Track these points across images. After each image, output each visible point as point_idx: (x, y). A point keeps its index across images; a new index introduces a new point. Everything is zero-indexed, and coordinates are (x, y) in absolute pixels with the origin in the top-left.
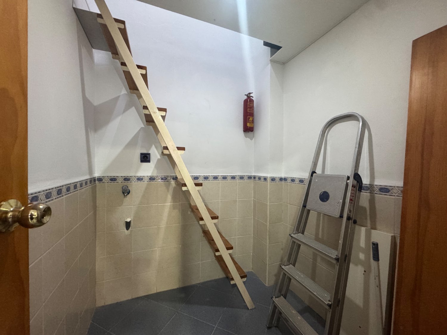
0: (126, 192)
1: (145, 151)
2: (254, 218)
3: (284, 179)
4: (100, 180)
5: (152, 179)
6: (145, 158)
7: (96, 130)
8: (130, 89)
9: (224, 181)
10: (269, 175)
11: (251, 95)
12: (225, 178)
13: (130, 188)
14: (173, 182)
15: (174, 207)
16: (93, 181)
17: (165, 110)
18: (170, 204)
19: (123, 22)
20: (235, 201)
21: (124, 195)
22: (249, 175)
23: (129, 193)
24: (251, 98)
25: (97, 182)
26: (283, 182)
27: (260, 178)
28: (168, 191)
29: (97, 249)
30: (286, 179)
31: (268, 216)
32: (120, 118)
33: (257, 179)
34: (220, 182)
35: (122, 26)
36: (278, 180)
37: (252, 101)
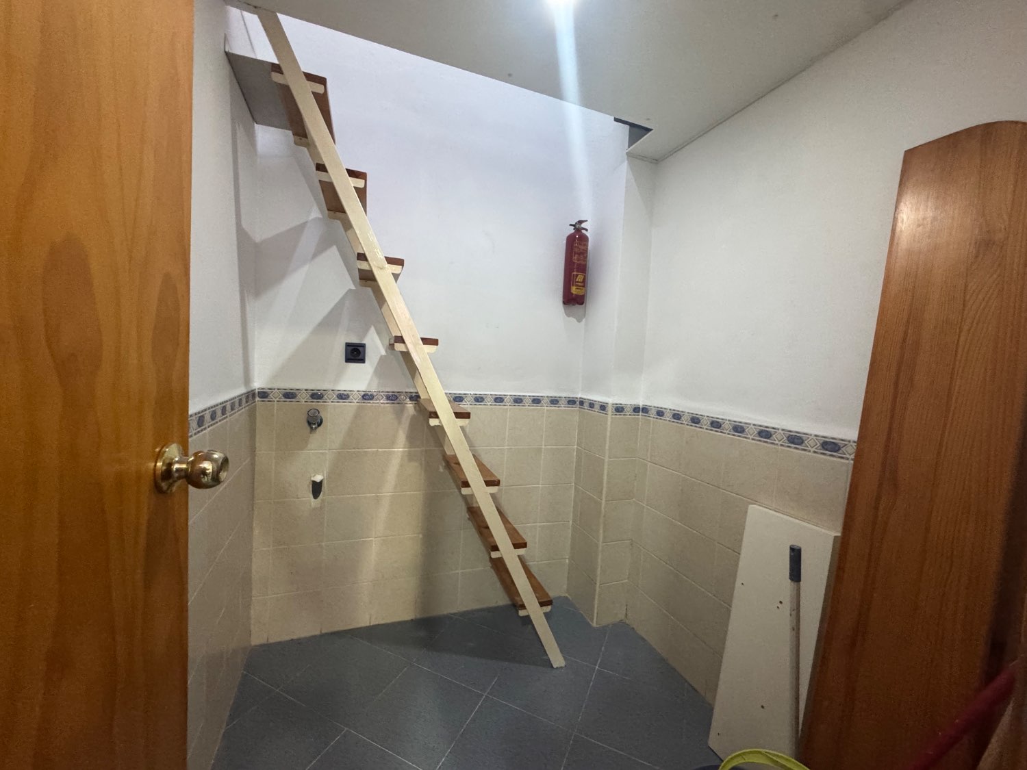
0: (314, 422)
1: (354, 340)
2: (576, 488)
3: (643, 409)
4: (263, 394)
5: (367, 397)
6: (355, 353)
7: (257, 293)
8: (328, 210)
9: (518, 407)
10: (610, 400)
11: (583, 225)
12: (518, 400)
13: (322, 415)
14: (410, 406)
15: (411, 457)
16: (251, 398)
17: (400, 262)
18: (404, 452)
19: (322, 81)
20: (539, 450)
21: (312, 428)
22: (572, 395)
23: (320, 424)
24: (584, 231)
25: (257, 399)
26: (640, 417)
27: (592, 405)
28: (400, 423)
29: (256, 532)
30: (645, 410)
31: (605, 485)
32: (306, 268)
33: (586, 406)
34: (507, 409)
35: (319, 89)
36: (629, 411)
37: (584, 239)
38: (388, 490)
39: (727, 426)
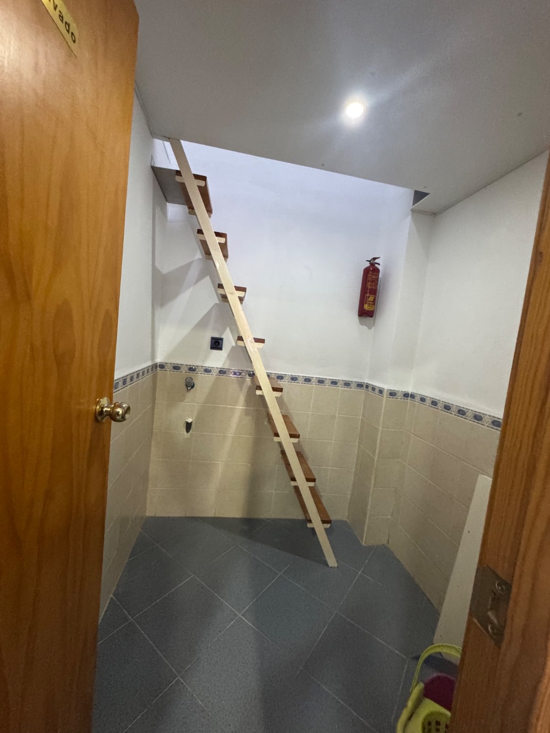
0: (190, 385)
1: (217, 335)
2: (359, 446)
3: (411, 395)
4: (162, 366)
5: (222, 372)
6: (216, 344)
7: (162, 304)
8: (206, 254)
9: (321, 386)
10: (387, 387)
11: (376, 261)
12: (321, 381)
13: (195, 381)
14: (248, 380)
15: (247, 413)
16: (154, 368)
18: (242, 409)
19: (204, 178)
20: (333, 417)
21: (188, 389)
22: (360, 381)
23: (193, 387)
24: (376, 265)
25: (158, 369)
26: (409, 400)
27: (374, 389)
28: (241, 390)
29: (152, 449)
30: (413, 396)
31: (378, 446)
32: (191, 289)
33: (370, 389)
34: (313, 387)
35: (202, 184)
36: (400, 396)
37: (378, 271)
38: (230, 433)
39: (469, 414)
